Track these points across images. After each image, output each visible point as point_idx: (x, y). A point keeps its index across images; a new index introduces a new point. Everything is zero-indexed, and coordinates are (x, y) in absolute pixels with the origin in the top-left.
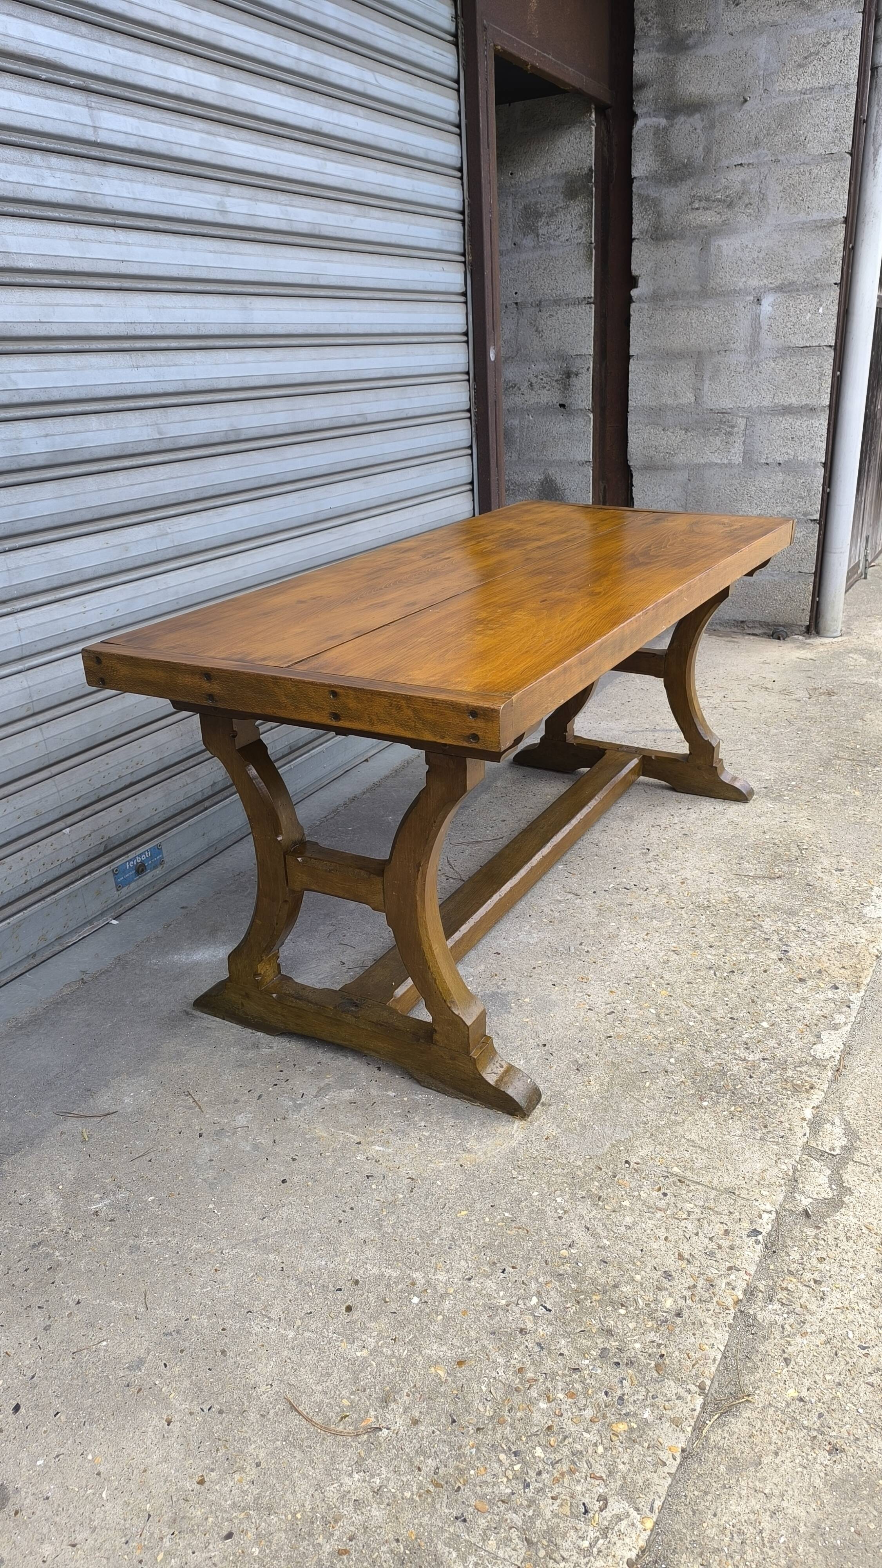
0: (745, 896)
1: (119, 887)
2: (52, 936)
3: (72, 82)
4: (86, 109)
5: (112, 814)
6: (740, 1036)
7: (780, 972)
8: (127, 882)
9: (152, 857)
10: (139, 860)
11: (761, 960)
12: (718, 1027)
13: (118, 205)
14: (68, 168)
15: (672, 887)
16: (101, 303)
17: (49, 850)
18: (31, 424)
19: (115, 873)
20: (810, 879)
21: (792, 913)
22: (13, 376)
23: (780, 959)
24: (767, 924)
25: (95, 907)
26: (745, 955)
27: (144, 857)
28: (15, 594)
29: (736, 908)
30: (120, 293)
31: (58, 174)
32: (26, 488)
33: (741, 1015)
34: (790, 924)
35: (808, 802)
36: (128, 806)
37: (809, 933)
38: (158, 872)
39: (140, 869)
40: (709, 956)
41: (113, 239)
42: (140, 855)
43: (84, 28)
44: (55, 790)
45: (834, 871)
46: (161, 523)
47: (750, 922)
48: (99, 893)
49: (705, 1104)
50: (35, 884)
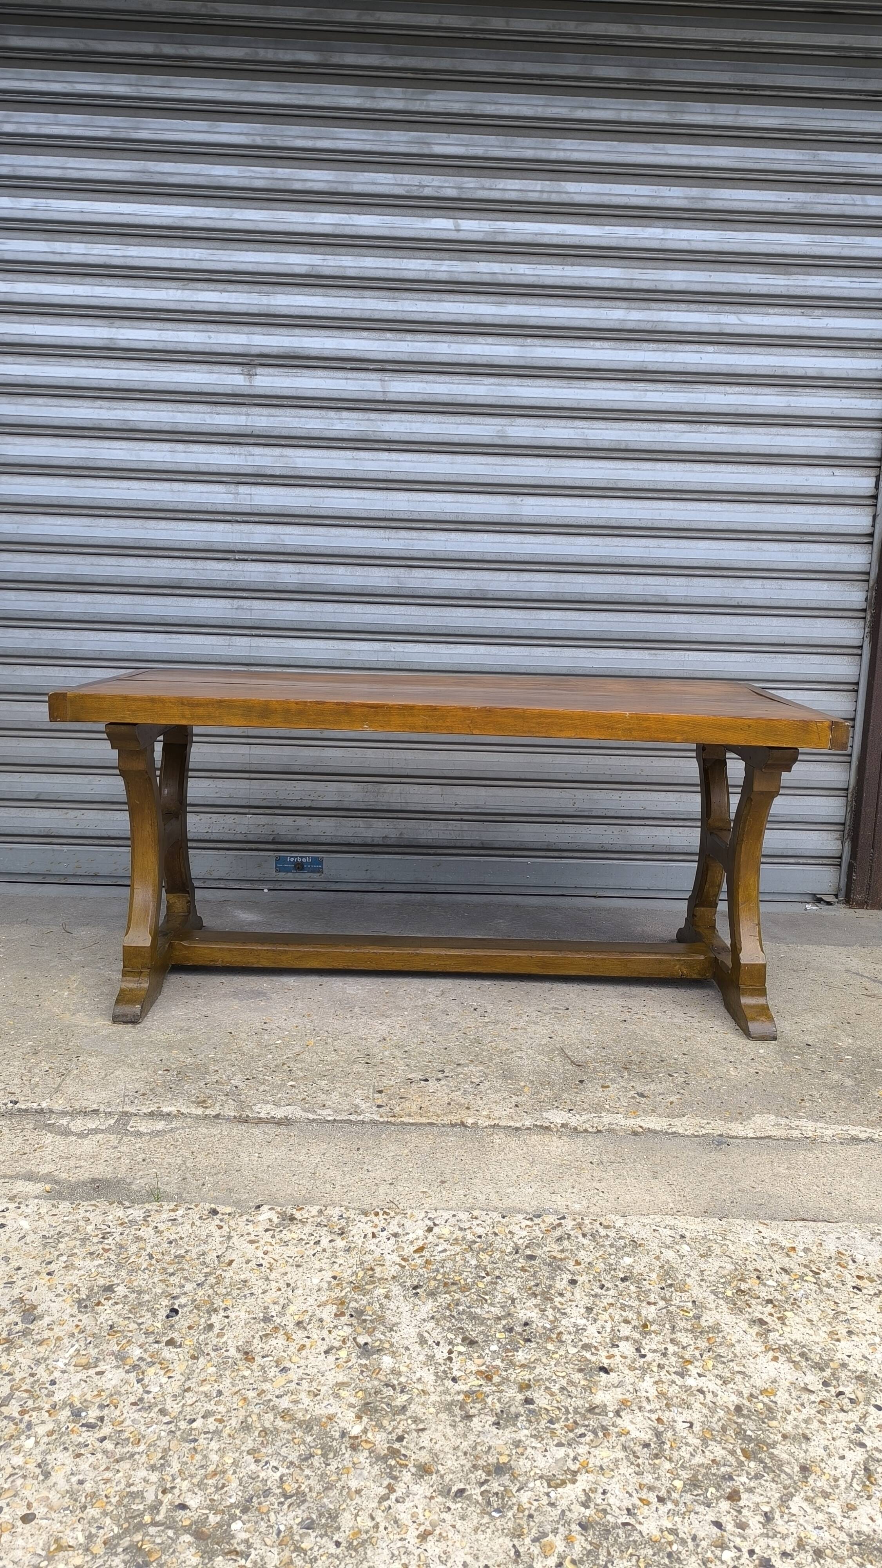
1: (279, 870)
2: (216, 875)
3: (371, 367)
4: (379, 382)
5: (289, 821)
8: (287, 870)
9: (311, 863)
10: (299, 860)
13: (396, 437)
14: (356, 417)
16: (366, 497)
17: (232, 821)
18: (290, 566)
19: (278, 860)
22: (282, 536)
25: (256, 874)
27: (304, 860)
28: (252, 662)
30: (385, 493)
31: (346, 422)
32: (278, 602)
36: (302, 821)
38: (316, 876)
39: (299, 867)
41: (386, 458)
42: (302, 857)
43: (389, 335)
44: (248, 787)
46: (388, 644)
48: (260, 866)
50: (214, 837)
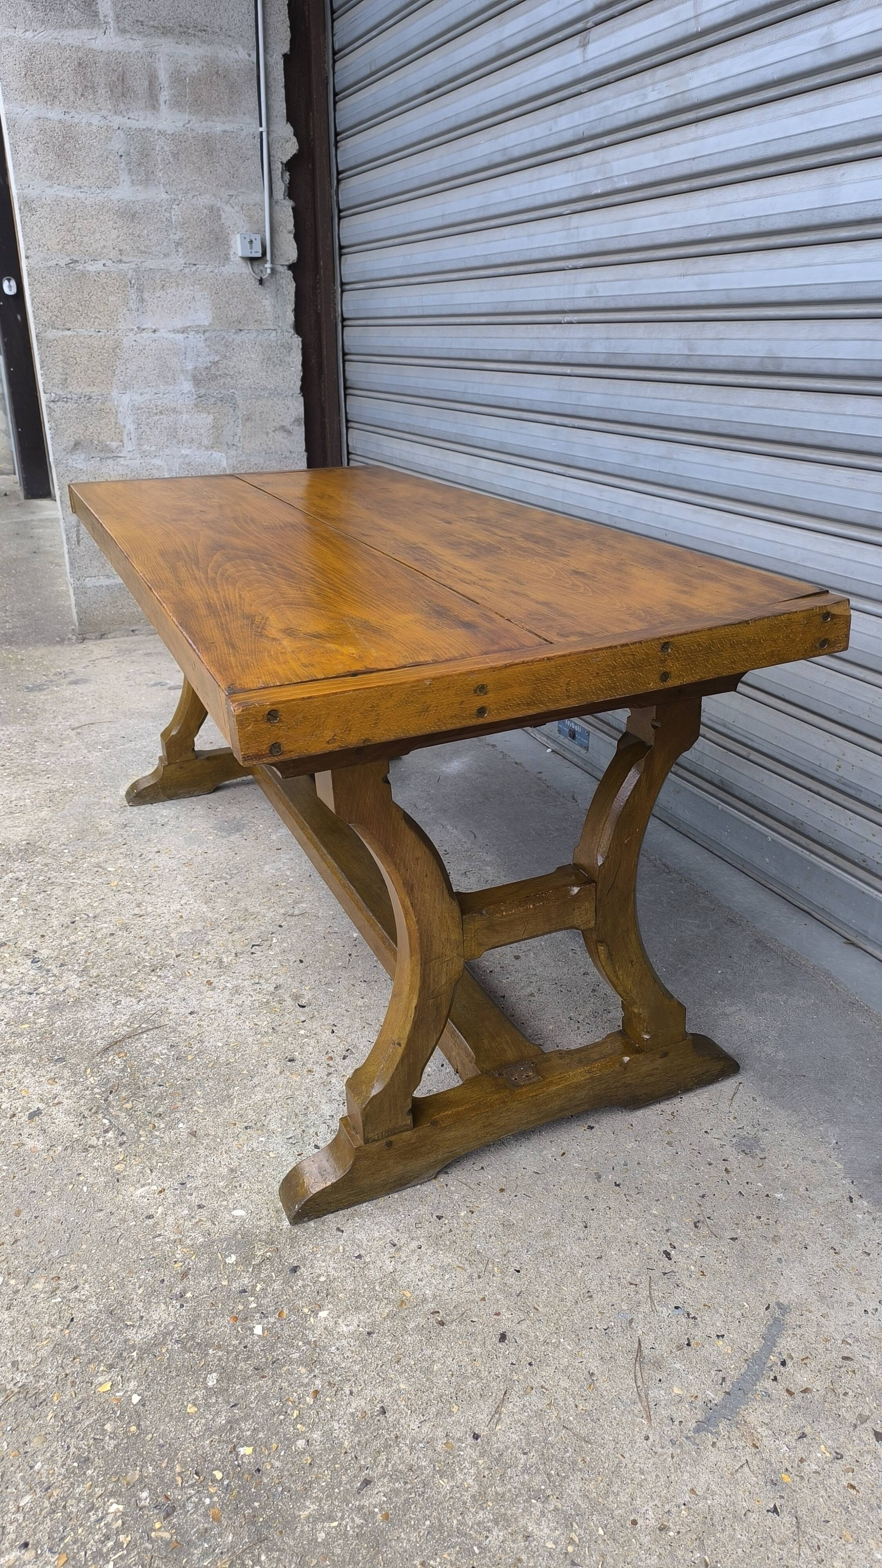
0: (125, 1001)
6: (29, 883)
7: (28, 942)
8: (565, 735)
11: (53, 944)
12: (50, 881)
15: (215, 971)
20: (66, 1073)
21: (57, 1007)
23: (35, 951)
24: (75, 981)
26: (73, 941)
29: (123, 983)
33: (39, 897)
34: (49, 992)
35: (185, 1275)
37: (22, 993)
39: (572, 734)
40: (105, 925)
45: (41, 1106)
47: (95, 974)
49: (24, 842)
